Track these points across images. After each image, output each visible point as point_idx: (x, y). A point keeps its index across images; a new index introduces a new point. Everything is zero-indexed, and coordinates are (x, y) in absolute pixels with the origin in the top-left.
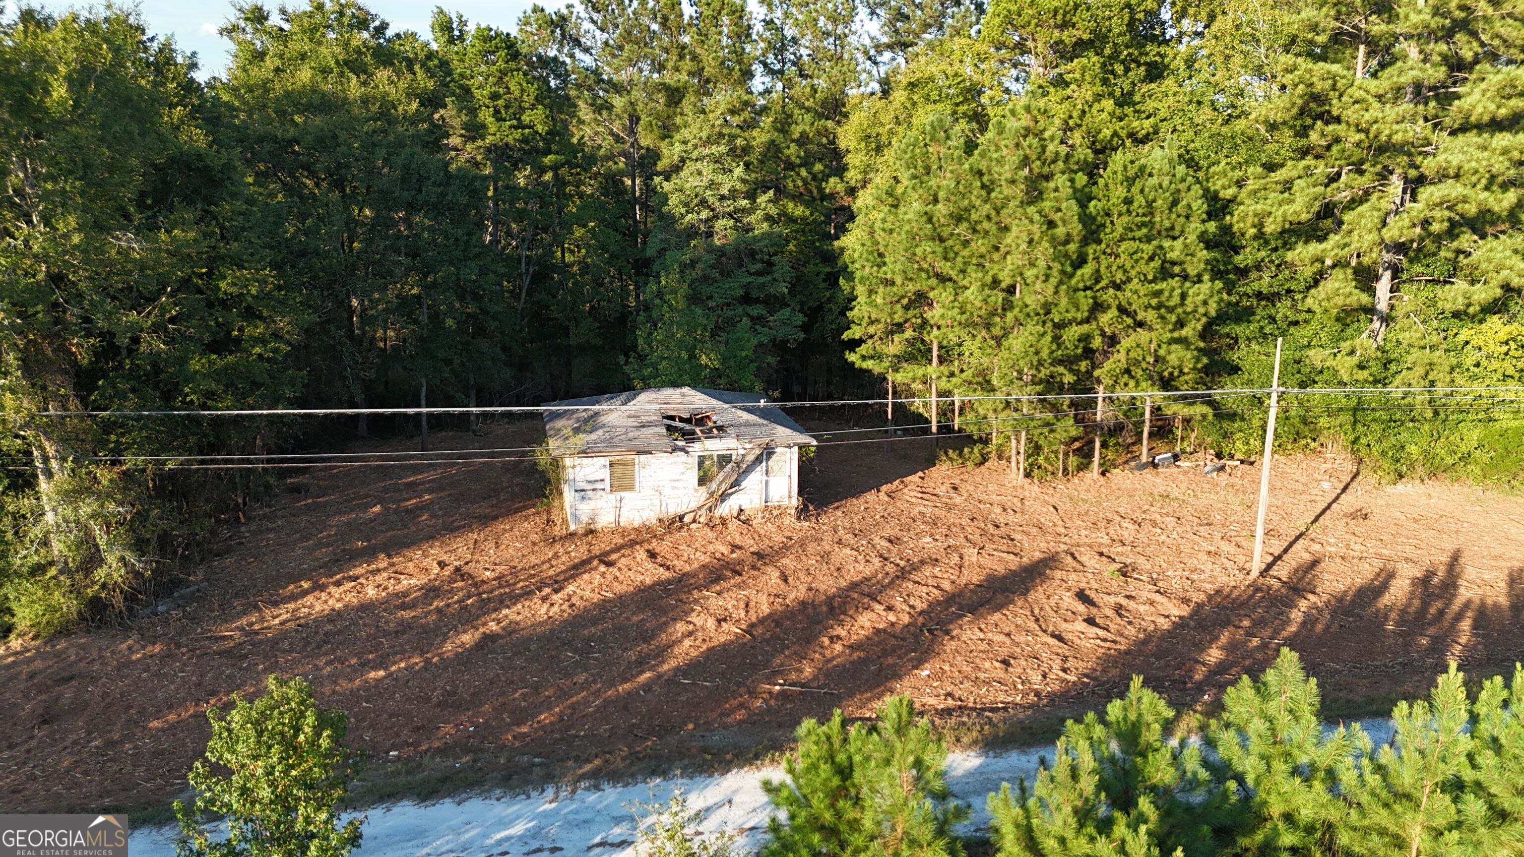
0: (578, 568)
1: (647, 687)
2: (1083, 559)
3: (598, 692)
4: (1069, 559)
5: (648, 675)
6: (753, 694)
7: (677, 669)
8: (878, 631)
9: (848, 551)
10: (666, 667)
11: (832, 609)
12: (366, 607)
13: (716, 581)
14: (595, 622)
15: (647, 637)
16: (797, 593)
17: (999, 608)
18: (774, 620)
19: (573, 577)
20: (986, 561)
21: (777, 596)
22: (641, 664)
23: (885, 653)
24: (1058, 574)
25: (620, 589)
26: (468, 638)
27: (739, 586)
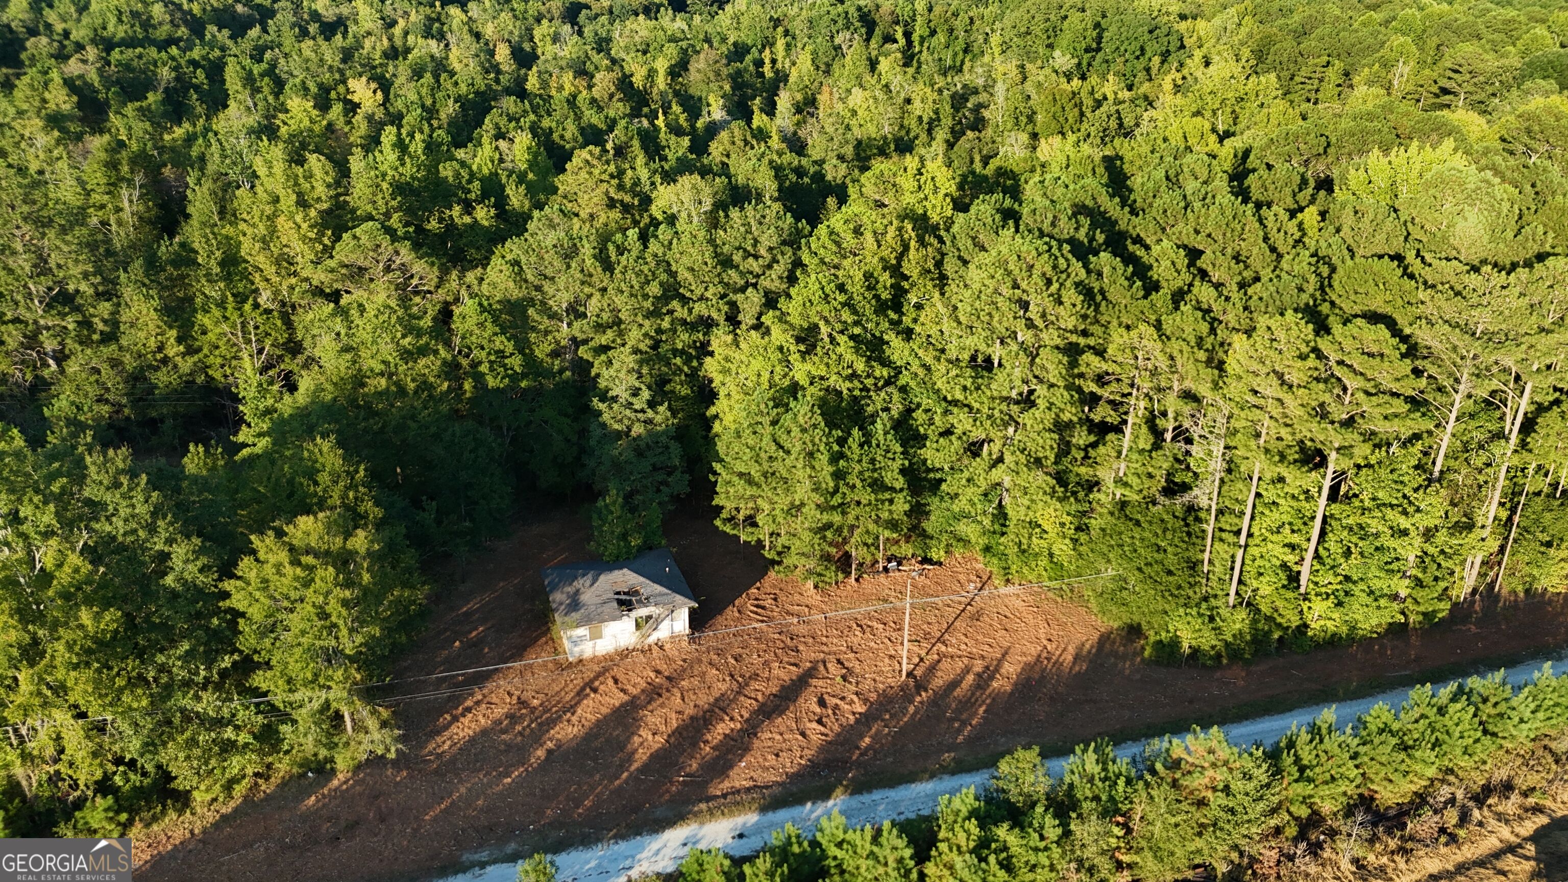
0: (581, 694)
1: (626, 781)
2: (829, 665)
3: (606, 787)
4: (822, 668)
5: (625, 775)
6: (672, 783)
7: (637, 769)
8: (726, 735)
9: (714, 671)
10: (633, 768)
11: (705, 720)
12: (484, 732)
13: (649, 703)
14: (596, 736)
15: (622, 746)
16: (690, 711)
17: (781, 713)
18: (678, 732)
19: (578, 703)
20: (782, 674)
21: (679, 713)
22: (622, 767)
23: (729, 751)
24: (814, 682)
25: (605, 710)
26: (541, 753)
27: (662, 706)
